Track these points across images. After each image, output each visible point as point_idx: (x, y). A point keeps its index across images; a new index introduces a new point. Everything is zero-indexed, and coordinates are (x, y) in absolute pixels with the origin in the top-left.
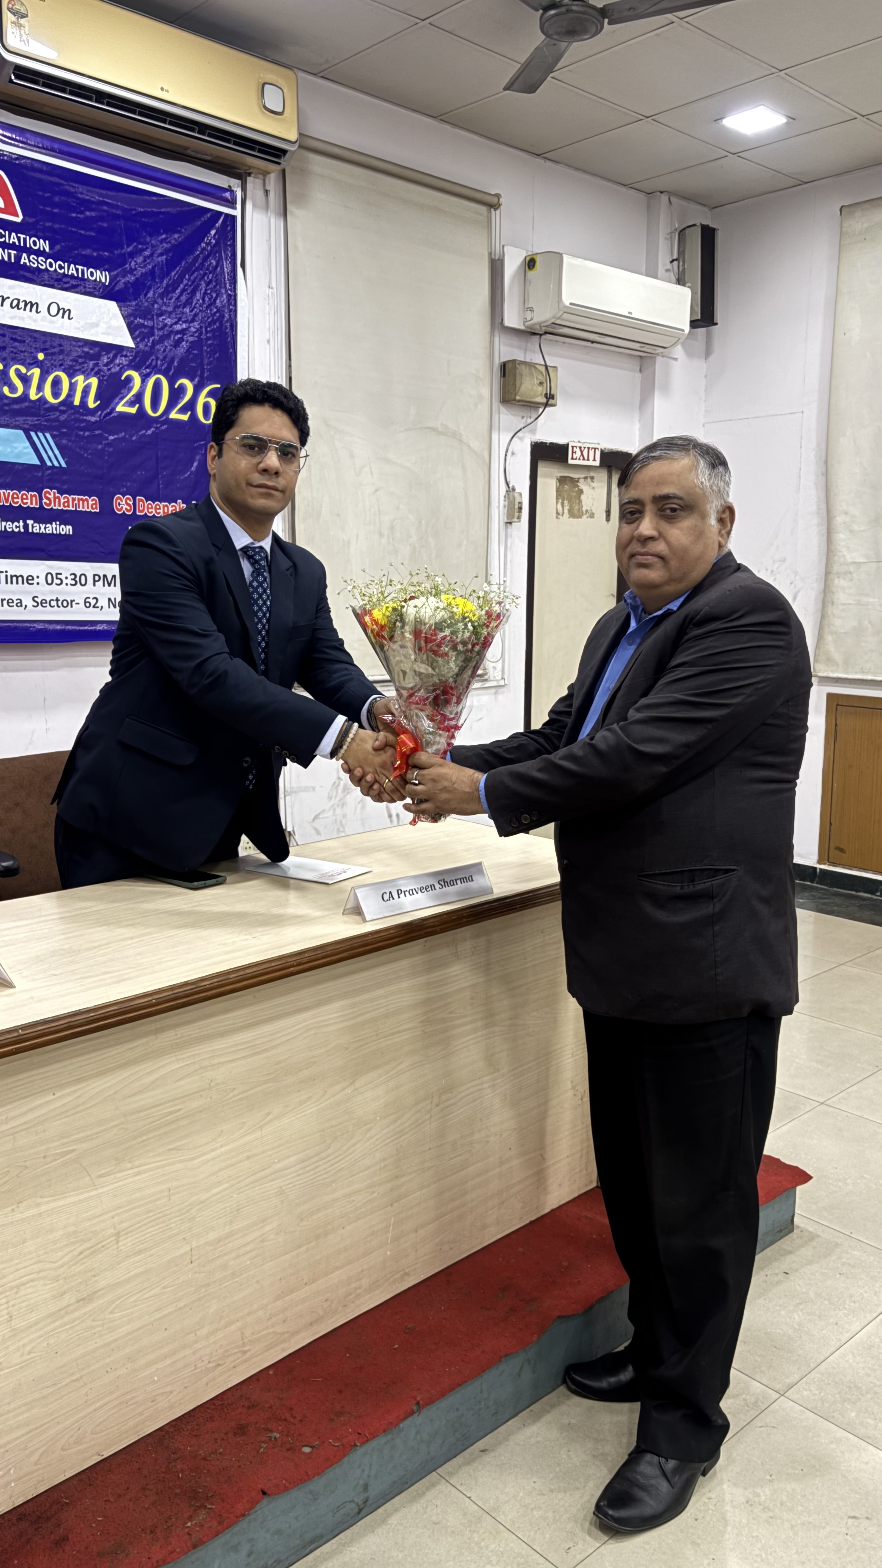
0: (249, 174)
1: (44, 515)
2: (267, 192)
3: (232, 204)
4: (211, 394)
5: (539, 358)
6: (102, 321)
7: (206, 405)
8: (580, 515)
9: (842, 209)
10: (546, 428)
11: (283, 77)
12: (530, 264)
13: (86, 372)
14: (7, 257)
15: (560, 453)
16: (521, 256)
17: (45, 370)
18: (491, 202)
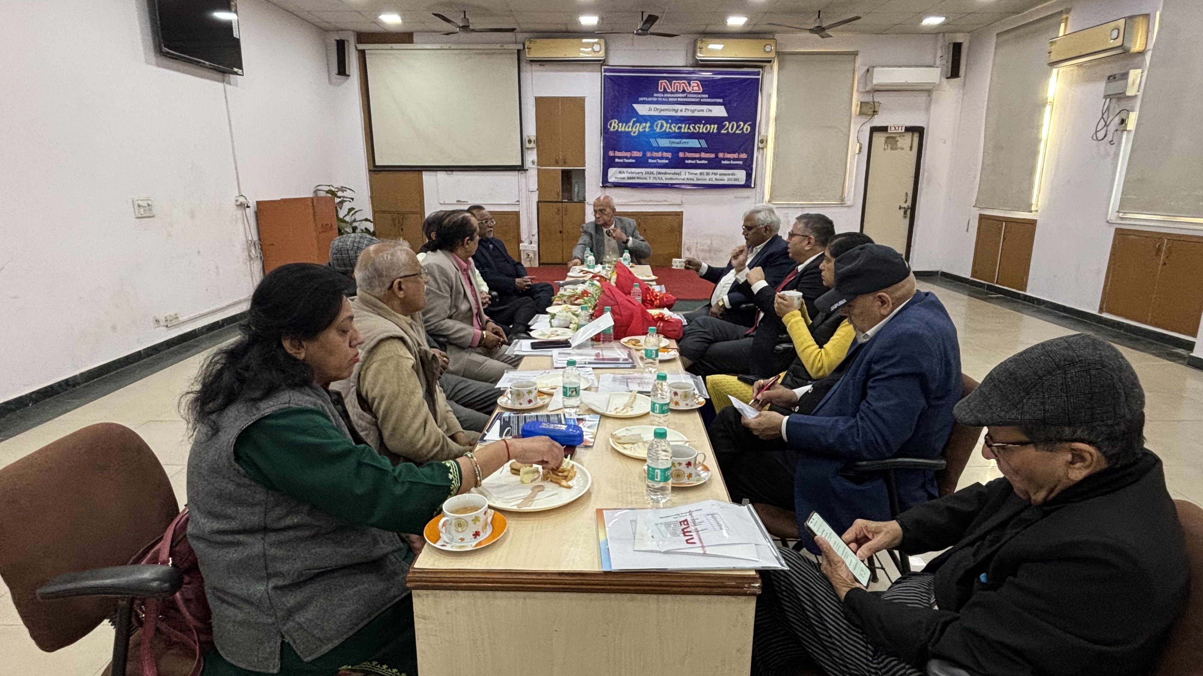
0: (764, 67)
1: (700, 159)
3: (759, 75)
4: (749, 125)
5: (871, 100)
6: (720, 111)
7: (747, 128)
8: (896, 149)
9: (997, 34)
10: (878, 121)
11: (771, 42)
12: (868, 70)
13: (714, 124)
14: (697, 100)
15: (884, 129)
16: (866, 68)
17: (704, 125)
18: (855, 54)
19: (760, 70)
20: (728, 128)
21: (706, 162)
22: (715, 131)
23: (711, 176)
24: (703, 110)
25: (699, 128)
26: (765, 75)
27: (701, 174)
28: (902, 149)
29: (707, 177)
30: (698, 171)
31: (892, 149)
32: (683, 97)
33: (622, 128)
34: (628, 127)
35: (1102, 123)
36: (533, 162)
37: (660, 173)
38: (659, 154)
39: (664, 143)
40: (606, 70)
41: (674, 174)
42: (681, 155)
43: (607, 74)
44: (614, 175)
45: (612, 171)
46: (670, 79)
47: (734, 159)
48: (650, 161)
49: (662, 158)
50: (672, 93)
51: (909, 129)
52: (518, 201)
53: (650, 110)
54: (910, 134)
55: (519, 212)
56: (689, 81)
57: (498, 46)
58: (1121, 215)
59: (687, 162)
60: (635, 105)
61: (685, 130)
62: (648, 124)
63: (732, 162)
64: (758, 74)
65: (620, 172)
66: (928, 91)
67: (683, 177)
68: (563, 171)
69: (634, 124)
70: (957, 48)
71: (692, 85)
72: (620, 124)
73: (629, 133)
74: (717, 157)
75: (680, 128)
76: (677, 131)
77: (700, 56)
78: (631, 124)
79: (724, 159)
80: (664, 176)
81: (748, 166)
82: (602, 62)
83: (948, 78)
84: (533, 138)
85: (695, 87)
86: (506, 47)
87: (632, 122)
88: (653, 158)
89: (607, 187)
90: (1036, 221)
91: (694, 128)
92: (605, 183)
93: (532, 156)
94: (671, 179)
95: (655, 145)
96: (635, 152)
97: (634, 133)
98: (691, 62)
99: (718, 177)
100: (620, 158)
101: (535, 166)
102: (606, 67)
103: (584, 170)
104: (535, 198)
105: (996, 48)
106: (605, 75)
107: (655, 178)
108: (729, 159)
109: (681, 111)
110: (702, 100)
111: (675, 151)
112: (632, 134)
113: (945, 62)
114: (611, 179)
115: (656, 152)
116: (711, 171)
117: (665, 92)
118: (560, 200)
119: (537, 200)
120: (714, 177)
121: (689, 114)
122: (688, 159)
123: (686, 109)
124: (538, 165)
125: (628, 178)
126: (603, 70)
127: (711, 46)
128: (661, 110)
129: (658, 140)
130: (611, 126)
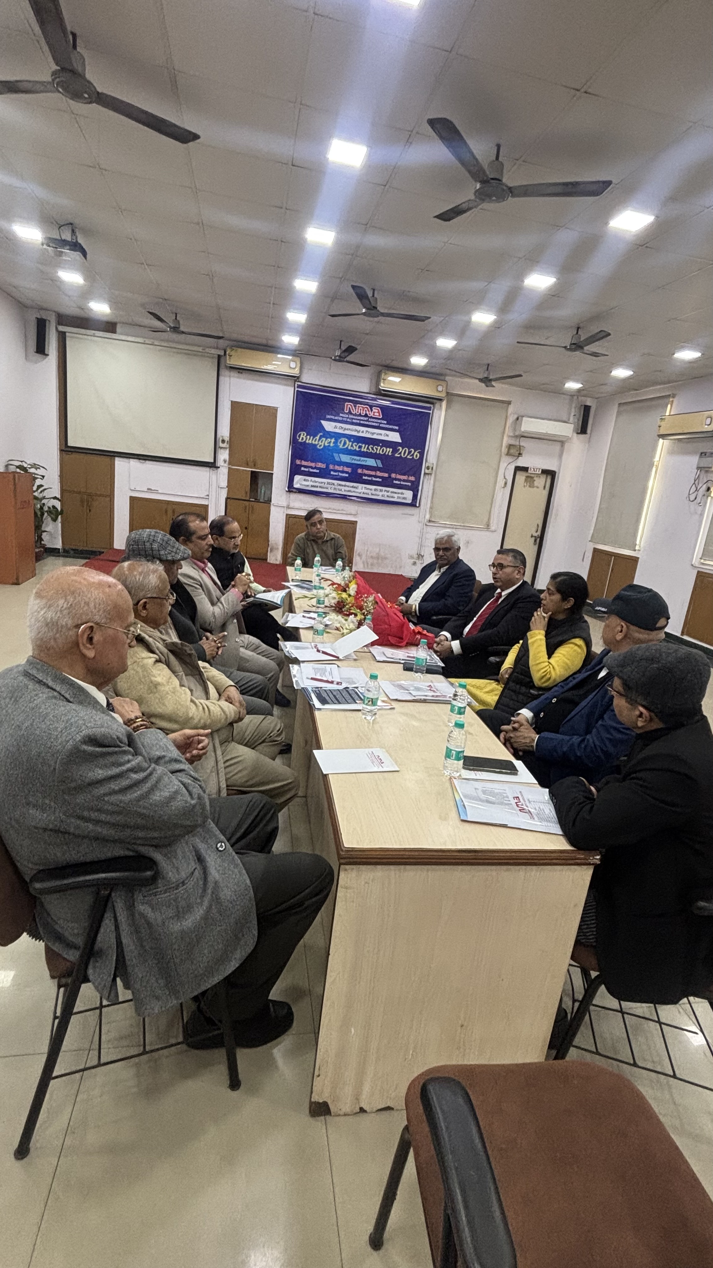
0: (436, 403)
1: (376, 477)
2: (439, 406)
4: (419, 452)
5: (518, 443)
6: (395, 437)
7: (416, 455)
8: (533, 487)
9: (620, 404)
10: (521, 462)
11: (444, 384)
12: (518, 419)
13: (390, 448)
14: (377, 425)
15: (525, 469)
16: (516, 416)
17: (381, 447)
18: (509, 403)
19: (432, 406)
20: (400, 453)
21: (380, 480)
22: (390, 454)
23: (383, 493)
24: (381, 434)
25: (377, 449)
26: (435, 410)
27: (375, 490)
28: (538, 487)
29: (381, 494)
30: (374, 487)
31: (530, 486)
32: (365, 421)
33: (309, 440)
34: (315, 441)
35: (694, 488)
36: (225, 461)
37: (340, 485)
38: (340, 468)
39: (345, 458)
40: (299, 386)
41: (353, 487)
42: (360, 471)
43: (300, 390)
44: (300, 481)
45: (297, 478)
46: (355, 403)
47: (404, 481)
48: (332, 473)
49: (343, 472)
50: (355, 415)
51: (545, 472)
52: (208, 495)
53: (336, 427)
54: (545, 476)
55: (208, 506)
56: (371, 407)
57: (200, 349)
58: (702, 561)
59: (364, 478)
60: (323, 422)
61: (364, 449)
62: (333, 440)
63: (402, 483)
64: (429, 409)
65: (305, 480)
66: (561, 442)
67: (359, 490)
68: (252, 472)
69: (320, 438)
70: (587, 409)
71: (374, 410)
72: (308, 437)
73: (315, 445)
74: (390, 477)
75: (360, 447)
76: (357, 449)
77: (383, 386)
78: (318, 438)
79: (396, 479)
80: (343, 488)
81: (414, 488)
82: (296, 379)
83: (578, 433)
84: (227, 439)
85: (376, 413)
86: (207, 350)
87: (319, 436)
88: (335, 471)
89: (292, 491)
90: (638, 558)
91: (373, 449)
92: (291, 488)
93: (224, 455)
94: (349, 491)
95: (337, 459)
96: (320, 464)
97: (320, 446)
98: (374, 390)
99: (389, 494)
100: (305, 467)
101: (226, 465)
102: (299, 383)
103: (272, 474)
104: (224, 494)
105: (617, 417)
106: (297, 391)
107: (335, 489)
108: (399, 480)
109: (363, 432)
110: (381, 425)
111: (355, 467)
112: (318, 446)
113: (576, 420)
114: (296, 485)
115: (338, 465)
116: (384, 488)
117: (350, 413)
118: (248, 499)
119: (225, 496)
120: (386, 494)
121: (368, 436)
122: (366, 475)
123: (367, 431)
124: (229, 464)
125: (312, 486)
126: (296, 386)
127: (391, 378)
128: (345, 429)
129: (341, 455)
130: (299, 436)
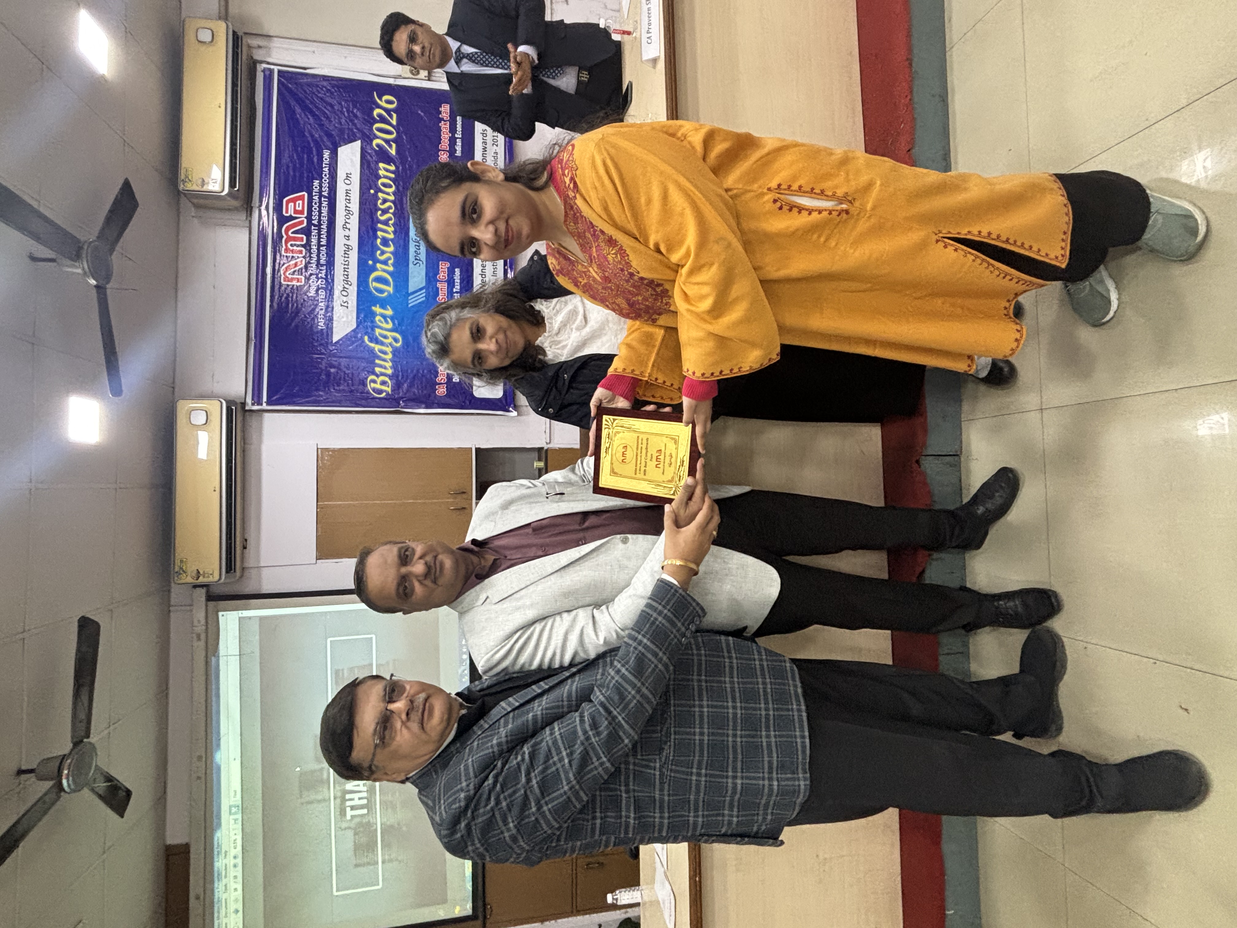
0: (252, 57)
2: (260, 47)
3: (271, 71)
4: (380, 99)
6: (350, 157)
7: (387, 102)
13: (377, 169)
14: (325, 204)
17: (379, 190)
19: (261, 67)
20: (387, 141)
22: (393, 168)
25: (385, 201)
26: (273, 61)
32: (319, 234)
33: (385, 366)
34: (385, 353)
38: (443, 287)
39: (417, 277)
40: (258, 401)
43: (265, 399)
45: (479, 389)
46: (278, 259)
47: (453, 130)
49: (451, 283)
50: (308, 258)
53: (344, 304)
56: (283, 219)
57: (198, 645)
60: (335, 339)
61: (389, 232)
62: (377, 309)
63: (459, 135)
64: (269, 73)
69: (377, 342)
72: (377, 370)
73: (395, 352)
75: (385, 242)
76: (392, 249)
77: (221, 187)
78: (377, 347)
79: (452, 151)
82: (236, 408)
85: (296, 206)
86: (197, 629)
87: (372, 345)
91: (385, 212)
95: (421, 297)
97: (396, 340)
98: (240, 216)
102: (249, 400)
103: (478, 450)
106: (269, 403)
108: (453, 141)
109: (348, 237)
110: (325, 194)
112: (398, 345)
114: (498, 391)
115: (436, 291)
117: (304, 272)
121: (355, 223)
123: (344, 227)
126: (256, 407)
128: (346, 281)
129: (411, 290)
130: (380, 392)
